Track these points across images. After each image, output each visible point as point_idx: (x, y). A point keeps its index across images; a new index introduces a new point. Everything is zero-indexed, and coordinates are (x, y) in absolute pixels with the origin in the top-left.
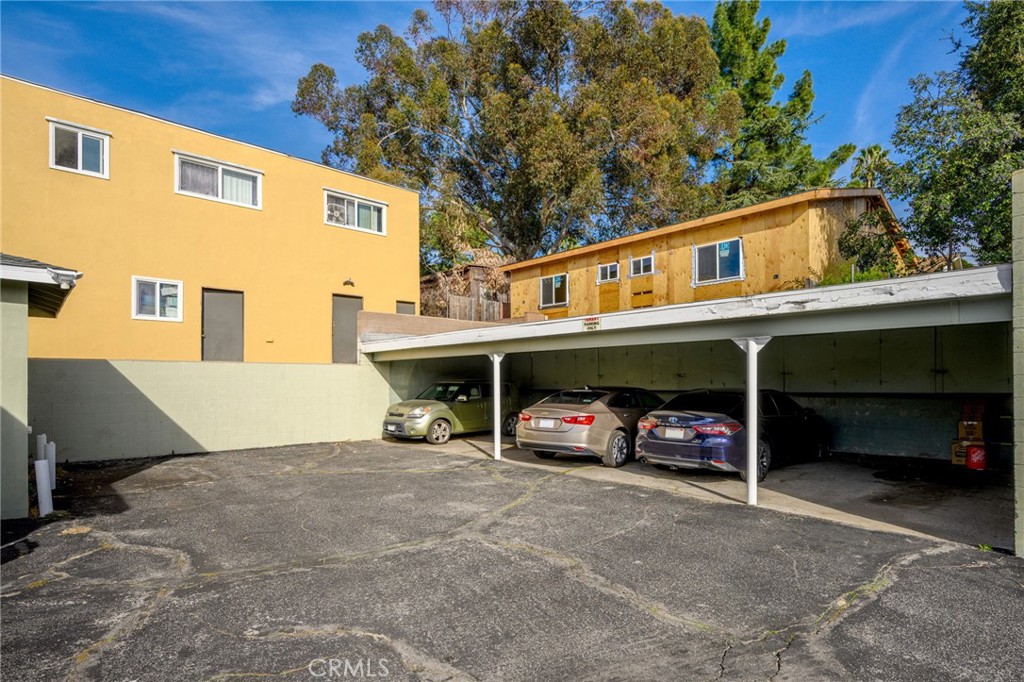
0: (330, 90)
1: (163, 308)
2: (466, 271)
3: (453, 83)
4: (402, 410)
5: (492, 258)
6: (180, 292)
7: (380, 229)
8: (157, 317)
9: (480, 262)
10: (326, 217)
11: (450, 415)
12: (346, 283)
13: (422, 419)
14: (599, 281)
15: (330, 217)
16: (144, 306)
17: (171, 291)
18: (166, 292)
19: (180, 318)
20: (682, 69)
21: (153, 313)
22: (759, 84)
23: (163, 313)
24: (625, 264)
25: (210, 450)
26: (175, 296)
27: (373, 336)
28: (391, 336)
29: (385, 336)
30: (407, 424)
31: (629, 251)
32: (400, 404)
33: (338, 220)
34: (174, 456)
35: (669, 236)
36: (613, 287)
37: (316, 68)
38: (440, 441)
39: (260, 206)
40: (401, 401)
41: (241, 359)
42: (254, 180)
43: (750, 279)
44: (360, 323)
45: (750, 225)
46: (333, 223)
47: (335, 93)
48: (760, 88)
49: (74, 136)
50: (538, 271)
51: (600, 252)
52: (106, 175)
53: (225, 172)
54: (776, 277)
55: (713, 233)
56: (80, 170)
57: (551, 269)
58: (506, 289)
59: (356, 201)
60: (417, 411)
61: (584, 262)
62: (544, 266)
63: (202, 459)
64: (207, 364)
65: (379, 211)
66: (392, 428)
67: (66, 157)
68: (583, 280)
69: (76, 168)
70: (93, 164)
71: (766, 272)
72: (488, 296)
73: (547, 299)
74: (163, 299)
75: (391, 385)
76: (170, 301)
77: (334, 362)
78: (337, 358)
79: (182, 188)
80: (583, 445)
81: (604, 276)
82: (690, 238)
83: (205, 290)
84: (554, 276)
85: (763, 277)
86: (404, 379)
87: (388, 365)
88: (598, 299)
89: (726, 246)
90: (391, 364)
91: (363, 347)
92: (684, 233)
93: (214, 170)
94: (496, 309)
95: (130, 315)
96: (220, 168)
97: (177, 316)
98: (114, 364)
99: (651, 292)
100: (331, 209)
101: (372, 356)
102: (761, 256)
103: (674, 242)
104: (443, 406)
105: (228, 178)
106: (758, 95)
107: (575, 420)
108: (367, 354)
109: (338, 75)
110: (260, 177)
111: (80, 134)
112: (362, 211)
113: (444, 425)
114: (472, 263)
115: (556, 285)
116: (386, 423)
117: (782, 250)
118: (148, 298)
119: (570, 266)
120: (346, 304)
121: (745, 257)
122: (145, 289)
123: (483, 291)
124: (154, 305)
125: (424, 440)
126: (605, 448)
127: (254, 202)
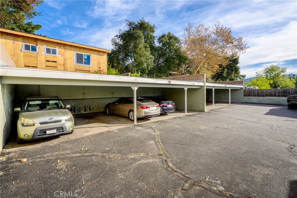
14: (23, 50)
24: (41, 48)
31: (43, 43)
36: (34, 55)
43: (93, 66)
45: (93, 52)
54: (100, 68)
55: (82, 50)
71: (97, 66)
82: (73, 49)
85: (96, 67)
89: (86, 55)
99: (56, 62)
102: (96, 62)
117: (101, 62)
121: (92, 61)
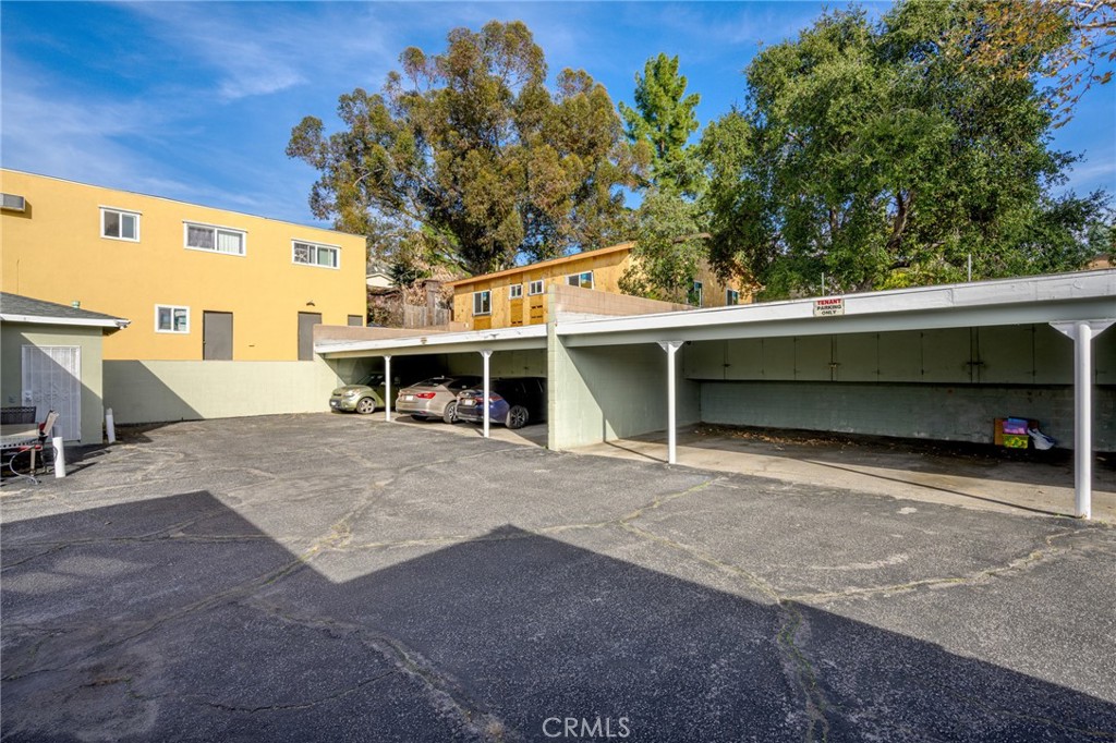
0: (317, 137)
1: (176, 324)
2: (424, 285)
3: (418, 132)
4: (342, 392)
5: (445, 275)
6: (188, 314)
7: (335, 265)
8: (172, 331)
9: (435, 277)
10: (293, 258)
11: (374, 395)
12: (308, 304)
13: (354, 397)
14: (510, 296)
15: (297, 259)
16: (163, 324)
17: (182, 313)
18: (178, 314)
19: (188, 331)
20: (586, 133)
21: (169, 328)
22: (675, 130)
23: (176, 329)
24: (526, 286)
25: (205, 417)
26: (184, 317)
27: (324, 342)
28: (338, 341)
29: (334, 342)
30: (343, 401)
31: (529, 276)
32: (344, 388)
33: (302, 261)
34: (183, 421)
35: (552, 267)
36: (519, 302)
37: (306, 120)
38: (367, 411)
39: (244, 254)
40: (344, 385)
41: (231, 358)
42: (240, 236)
44: (315, 333)
45: (598, 262)
46: (299, 263)
47: (322, 141)
48: (676, 133)
49: (117, 216)
50: (472, 288)
51: (512, 275)
52: (138, 240)
53: (219, 232)
55: (577, 267)
56: (121, 238)
57: (481, 286)
58: (450, 300)
59: (316, 247)
60: (350, 393)
61: (501, 282)
62: (475, 284)
63: (201, 422)
64: (205, 362)
65: (335, 252)
66: (334, 404)
67: (112, 230)
68: (501, 295)
69: (118, 236)
70: (129, 233)
72: (442, 304)
73: (478, 310)
74: (176, 319)
75: (339, 375)
76: (181, 320)
77: (299, 359)
78: (300, 358)
79: (189, 244)
80: (427, 410)
81: (513, 294)
82: (564, 269)
83: (205, 312)
84: (482, 292)
86: (348, 371)
87: (336, 362)
88: (510, 310)
90: (338, 360)
91: (318, 349)
92: (561, 265)
93: (211, 231)
94: (445, 315)
95: (153, 329)
96: (216, 230)
97: (186, 330)
98: (144, 363)
99: (541, 306)
100: (297, 253)
101: (323, 355)
103: (556, 271)
104: (370, 389)
105: (221, 236)
106: (675, 139)
107: (423, 396)
108: (320, 354)
109: (325, 124)
110: (244, 234)
111: (121, 214)
112: (321, 252)
113: (369, 402)
114: (429, 278)
115: (483, 299)
116: (331, 401)
118: (166, 319)
119: (492, 284)
120: (308, 320)
122: (164, 313)
123: (437, 301)
124: (169, 323)
125: (355, 412)
126: (442, 412)
127: (241, 251)
